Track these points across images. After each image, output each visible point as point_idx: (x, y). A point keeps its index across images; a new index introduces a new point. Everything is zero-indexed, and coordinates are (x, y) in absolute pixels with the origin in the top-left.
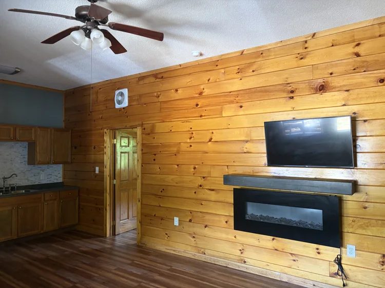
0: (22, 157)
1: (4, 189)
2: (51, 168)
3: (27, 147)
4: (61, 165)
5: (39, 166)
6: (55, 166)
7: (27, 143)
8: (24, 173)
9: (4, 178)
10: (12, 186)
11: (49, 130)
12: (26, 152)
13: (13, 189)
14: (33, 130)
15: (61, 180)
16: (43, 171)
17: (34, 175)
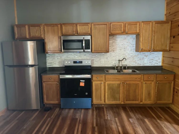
0: (132, 46)
1: (119, 68)
2: (152, 55)
3: (135, 38)
4: (161, 53)
5: (144, 53)
6: (156, 53)
7: (135, 36)
8: (133, 57)
9: (119, 61)
10: (124, 66)
11: (151, 23)
12: (134, 43)
13: (125, 68)
14: (138, 24)
15: (160, 64)
16: (146, 56)
17: (140, 59)
